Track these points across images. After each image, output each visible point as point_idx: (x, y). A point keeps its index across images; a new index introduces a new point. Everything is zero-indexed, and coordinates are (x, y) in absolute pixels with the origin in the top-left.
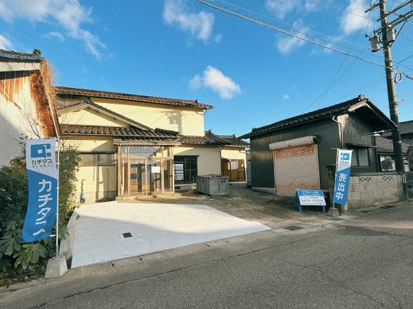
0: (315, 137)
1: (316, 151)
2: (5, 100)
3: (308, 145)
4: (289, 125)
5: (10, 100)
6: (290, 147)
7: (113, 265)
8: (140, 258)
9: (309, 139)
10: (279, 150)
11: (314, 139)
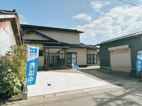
0: (130, 45)
1: (130, 51)
2: (3, 29)
3: (126, 49)
4: (118, 39)
5: (5, 30)
6: (118, 49)
7: (44, 97)
8: (55, 94)
9: (126, 46)
10: (113, 51)
11: (129, 46)
